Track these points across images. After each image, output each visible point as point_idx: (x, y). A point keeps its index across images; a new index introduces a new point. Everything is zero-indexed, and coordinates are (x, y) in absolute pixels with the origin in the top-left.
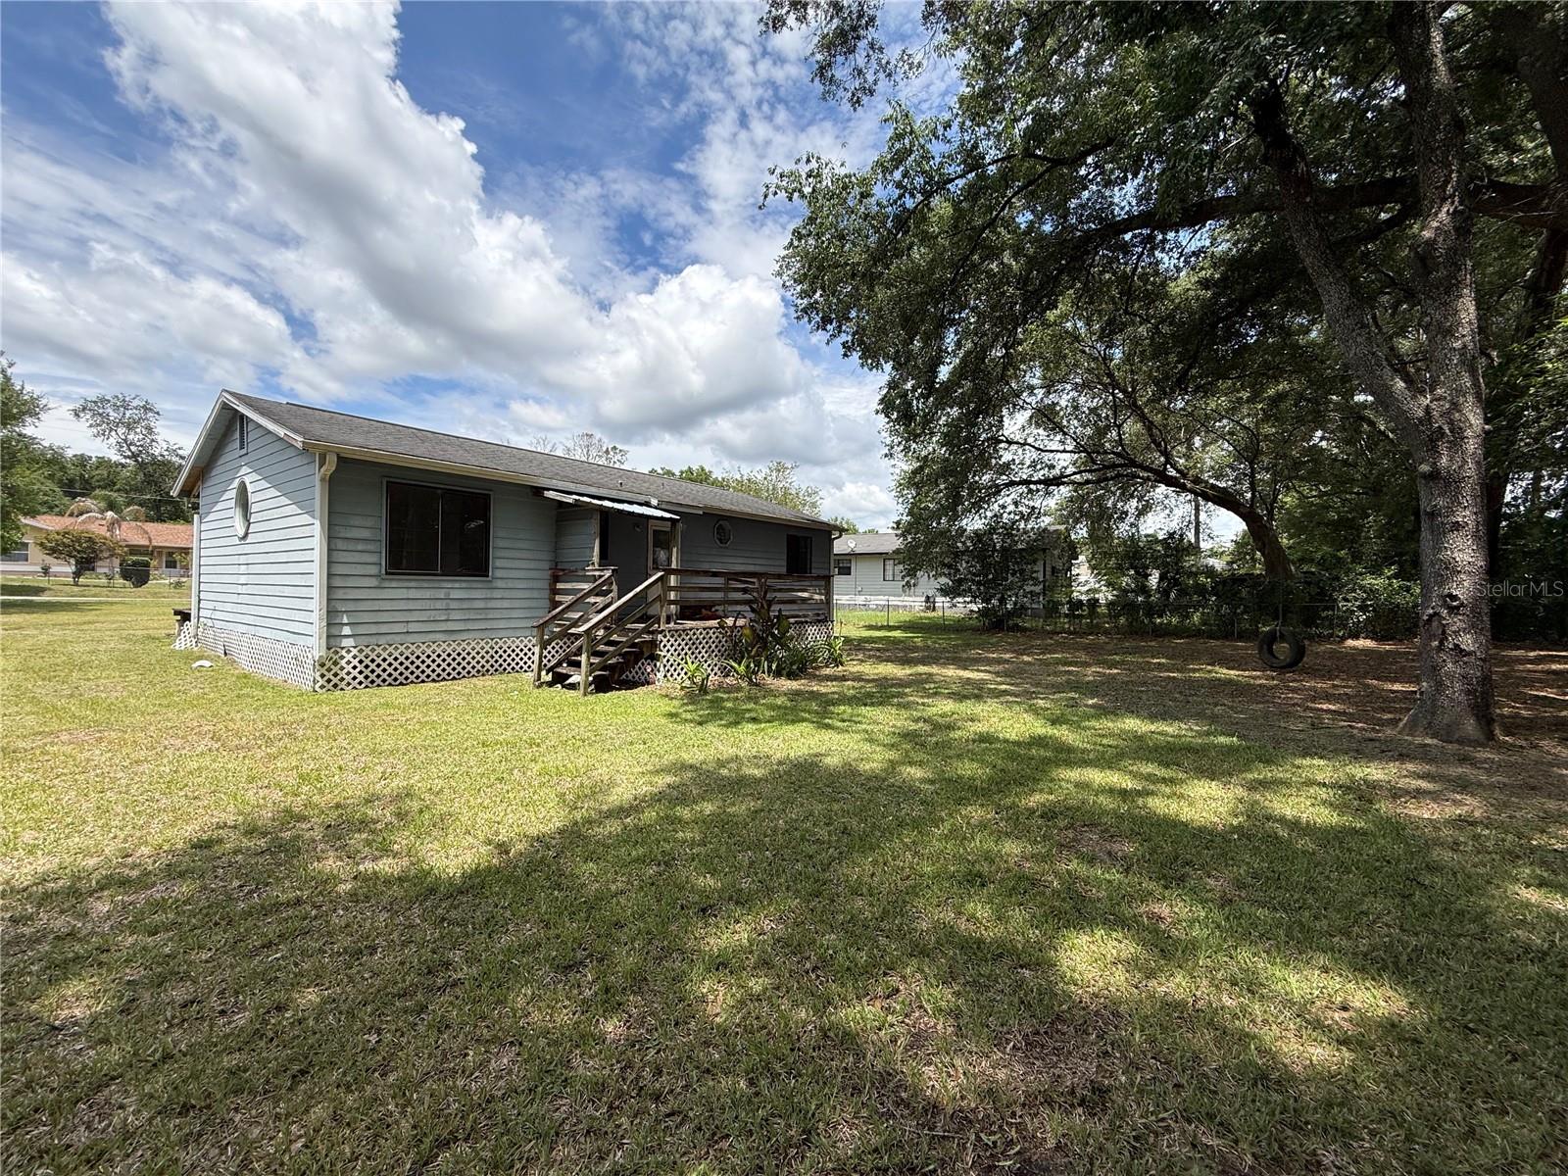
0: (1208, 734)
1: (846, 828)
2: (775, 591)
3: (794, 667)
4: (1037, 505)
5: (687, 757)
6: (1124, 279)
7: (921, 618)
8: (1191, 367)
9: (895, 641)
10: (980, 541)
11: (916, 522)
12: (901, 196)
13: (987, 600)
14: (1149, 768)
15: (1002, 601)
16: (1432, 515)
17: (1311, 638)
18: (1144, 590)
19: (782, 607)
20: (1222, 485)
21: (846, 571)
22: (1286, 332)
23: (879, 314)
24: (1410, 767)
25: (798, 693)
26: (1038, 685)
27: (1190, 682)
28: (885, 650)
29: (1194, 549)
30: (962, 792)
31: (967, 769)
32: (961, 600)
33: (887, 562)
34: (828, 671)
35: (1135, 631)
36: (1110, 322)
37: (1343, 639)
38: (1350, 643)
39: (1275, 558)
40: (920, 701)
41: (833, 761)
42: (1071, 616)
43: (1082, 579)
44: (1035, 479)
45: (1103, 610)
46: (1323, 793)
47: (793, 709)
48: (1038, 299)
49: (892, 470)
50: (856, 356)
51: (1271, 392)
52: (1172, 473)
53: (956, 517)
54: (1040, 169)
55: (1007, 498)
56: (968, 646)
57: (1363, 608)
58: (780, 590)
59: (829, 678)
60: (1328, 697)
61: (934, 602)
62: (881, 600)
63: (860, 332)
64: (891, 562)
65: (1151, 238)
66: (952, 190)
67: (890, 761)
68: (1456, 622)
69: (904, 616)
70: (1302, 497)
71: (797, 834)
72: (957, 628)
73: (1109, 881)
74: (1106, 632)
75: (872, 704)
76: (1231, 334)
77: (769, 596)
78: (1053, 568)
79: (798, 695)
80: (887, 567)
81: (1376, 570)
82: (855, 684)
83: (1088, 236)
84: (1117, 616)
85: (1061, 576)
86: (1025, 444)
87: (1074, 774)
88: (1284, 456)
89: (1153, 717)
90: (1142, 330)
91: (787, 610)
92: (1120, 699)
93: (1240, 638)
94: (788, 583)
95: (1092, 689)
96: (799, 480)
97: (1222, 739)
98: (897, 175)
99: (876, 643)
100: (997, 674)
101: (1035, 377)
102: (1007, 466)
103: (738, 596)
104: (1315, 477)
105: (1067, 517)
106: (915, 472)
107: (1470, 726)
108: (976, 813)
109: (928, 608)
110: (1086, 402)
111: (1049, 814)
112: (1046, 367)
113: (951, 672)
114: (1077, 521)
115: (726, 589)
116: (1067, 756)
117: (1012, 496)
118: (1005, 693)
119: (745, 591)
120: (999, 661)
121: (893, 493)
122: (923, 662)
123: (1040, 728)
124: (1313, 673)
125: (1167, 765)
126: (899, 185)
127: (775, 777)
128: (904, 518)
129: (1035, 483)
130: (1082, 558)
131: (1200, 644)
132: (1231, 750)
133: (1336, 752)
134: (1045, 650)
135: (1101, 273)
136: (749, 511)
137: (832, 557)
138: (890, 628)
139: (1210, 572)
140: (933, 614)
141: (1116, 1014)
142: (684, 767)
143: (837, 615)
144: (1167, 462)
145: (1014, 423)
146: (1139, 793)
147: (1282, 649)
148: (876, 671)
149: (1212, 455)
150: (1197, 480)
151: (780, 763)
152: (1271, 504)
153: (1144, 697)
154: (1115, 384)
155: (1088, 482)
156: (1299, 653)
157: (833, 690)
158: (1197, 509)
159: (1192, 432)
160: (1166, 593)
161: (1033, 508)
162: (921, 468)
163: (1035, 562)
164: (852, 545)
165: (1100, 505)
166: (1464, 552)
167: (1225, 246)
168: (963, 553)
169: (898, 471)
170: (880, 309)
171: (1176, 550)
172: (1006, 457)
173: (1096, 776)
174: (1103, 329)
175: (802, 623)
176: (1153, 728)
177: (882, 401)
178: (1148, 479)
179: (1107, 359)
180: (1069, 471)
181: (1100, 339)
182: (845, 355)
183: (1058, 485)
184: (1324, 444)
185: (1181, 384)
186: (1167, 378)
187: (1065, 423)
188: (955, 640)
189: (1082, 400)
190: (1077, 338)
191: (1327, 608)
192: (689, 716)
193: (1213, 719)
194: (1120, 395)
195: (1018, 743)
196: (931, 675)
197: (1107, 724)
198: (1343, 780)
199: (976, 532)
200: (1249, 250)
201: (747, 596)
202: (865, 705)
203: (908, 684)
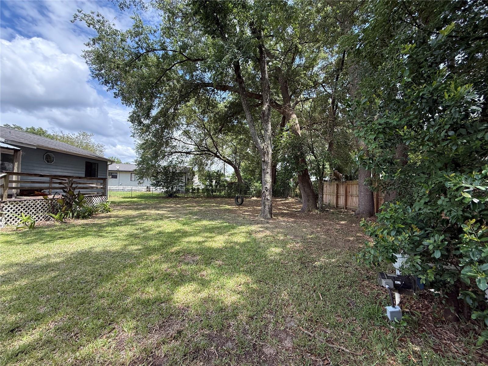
0: (222, 223)
1: (100, 274)
2: (77, 183)
3: (86, 214)
4: (184, 159)
5: (14, 260)
6: (208, 100)
7: (145, 194)
8: (222, 127)
9: (134, 202)
10: (165, 169)
11: (143, 161)
12: (138, 47)
13: (167, 188)
14: (207, 234)
15: (172, 188)
16: (264, 170)
17: (245, 197)
18: (211, 185)
19: (81, 190)
20: (229, 159)
21: (115, 177)
22: (242, 124)
23: (130, 86)
24: (259, 225)
25: (87, 224)
26: (180, 214)
27: (220, 209)
28: (129, 205)
29: (223, 175)
30: (150, 251)
31: (153, 243)
32: (159, 188)
33: (132, 174)
34: (103, 215)
35: (208, 197)
36: (204, 110)
37: (251, 197)
38: (252, 198)
39: (240, 178)
40: (140, 222)
41: (98, 250)
42: (192, 193)
43: (196, 182)
44: (183, 151)
45: (201, 191)
46: (243, 234)
47: (84, 231)
48: (184, 98)
49: (134, 143)
50: (120, 98)
51: (239, 138)
52: (218, 154)
53: (157, 161)
54: (184, 59)
55: (175, 156)
56: (160, 203)
57: (255, 190)
58: (80, 183)
59: (103, 217)
60: (247, 211)
61: (150, 189)
62: (129, 188)
63: (122, 90)
64: (134, 174)
65: (213, 91)
66: (156, 53)
67: (124, 245)
68: (267, 193)
69: (138, 193)
70: (246, 164)
71: (76, 281)
72: (157, 197)
73: (192, 269)
74: (201, 197)
75: (121, 225)
76: (231, 121)
77: (74, 186)
78: (188, 179)
79: (87, 225)
80: (132, 176)
81: (257, 182)
82: (115, 219)
83: (198, 85)
84: (204, 193)
85: (190, 181)
86: (180, 141)
87: (187, 239)
88: (242, 154)
89: (210, 220)
90: (212, 115)
91: (82, 191)
92: (203, 215)
93: (232, 198)
94: (85, 181)
95: (195, 214)
96: (94, 140)
97: (225, 224)
98: (137, 39)
99: (126, 203)
100: (168, 211)
101: (184, 121)
102: (175, 146)
103: (57, 185)
104: (248, 159)
105: (192, 164)
106: (143, 144)
107: (269, 216)
108: (154, 257)
109: (148, 191)
110: (198, 131)
111: (178, 253)
112: (187, 118)
113: (153, 212)
114: (195, 165)
115: (51, 183)
116: (185, 234)
117: (176, 156)
118: (170, 217)
119: (60, 183)
120: (169, 207)
121: (135, 151)
122: (143, 209)
123: (179, 226)
124: (245, 206)
125: (211, 233)
126: (137, 43)
127: (68, 260)
128: (139, 159)
129: (183, 153)
130: (196, 176)
131: (224, 200)
132: (226, 226)
133: (247, 224)
134: (184, 203)
135: (202, 96)
136: (65, 150)
137: (108, 172)
138: (132, 198)
139: (226, 181)
140: (150, 193)
141: (188, 307)
142: (12, 265)
143: (109, 193)
144: (217, 151)
145: (177, 134)
146: (203, 242)
147: (239, 200)
148: (124, 213)
149: (227, 151)
150: (224, 157)
151: (72, 254)
152: (239, 165)
153: (209, 215)
154: (205, 128)
155: (198, 154)
156: (243, 201)
157: (104, 222)
158: (224, 164)
159: (223, 145)
160: (216, 186)
161: (182, 160)
162: (146, 143)
163: (182, 176)
164: (118, 168)
165: (201, 161)
166: (268, 178)
167: (231, 99)
168: (160, 172)
169: (137, 143)
170: (130, 85)
171: (219, 175)
172: (175, 144)
173: (192, 239)
174: (202, 112)
175: (91, 196)
176: (209, 223)
177: (130, 117)
178: (213, 155)
179: (203, 120)
180: (193, 150)
181: (201, 114)
182: (115, 97)
183: (190, 154)
184: (249, 152)
185: (220, 131)
186: (217, 129)
187: (192, 136)
188: (156, 201)
189: (197, 130)
190: (195, 112)
191: (249, 190)
192: (20, 241)
193: (224, 219)
194: (206, 131)
195: (172, 233)
196: (145, 213)
197: (199, 223)
198: (247, 231)
199: (164, 167)
200: (235, 101)
201: (62, 186)
202: (118, 226)
203: (137, 217)
